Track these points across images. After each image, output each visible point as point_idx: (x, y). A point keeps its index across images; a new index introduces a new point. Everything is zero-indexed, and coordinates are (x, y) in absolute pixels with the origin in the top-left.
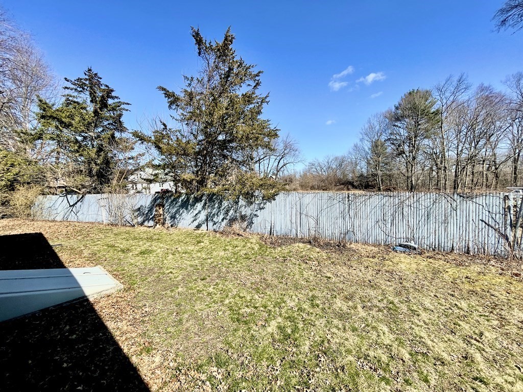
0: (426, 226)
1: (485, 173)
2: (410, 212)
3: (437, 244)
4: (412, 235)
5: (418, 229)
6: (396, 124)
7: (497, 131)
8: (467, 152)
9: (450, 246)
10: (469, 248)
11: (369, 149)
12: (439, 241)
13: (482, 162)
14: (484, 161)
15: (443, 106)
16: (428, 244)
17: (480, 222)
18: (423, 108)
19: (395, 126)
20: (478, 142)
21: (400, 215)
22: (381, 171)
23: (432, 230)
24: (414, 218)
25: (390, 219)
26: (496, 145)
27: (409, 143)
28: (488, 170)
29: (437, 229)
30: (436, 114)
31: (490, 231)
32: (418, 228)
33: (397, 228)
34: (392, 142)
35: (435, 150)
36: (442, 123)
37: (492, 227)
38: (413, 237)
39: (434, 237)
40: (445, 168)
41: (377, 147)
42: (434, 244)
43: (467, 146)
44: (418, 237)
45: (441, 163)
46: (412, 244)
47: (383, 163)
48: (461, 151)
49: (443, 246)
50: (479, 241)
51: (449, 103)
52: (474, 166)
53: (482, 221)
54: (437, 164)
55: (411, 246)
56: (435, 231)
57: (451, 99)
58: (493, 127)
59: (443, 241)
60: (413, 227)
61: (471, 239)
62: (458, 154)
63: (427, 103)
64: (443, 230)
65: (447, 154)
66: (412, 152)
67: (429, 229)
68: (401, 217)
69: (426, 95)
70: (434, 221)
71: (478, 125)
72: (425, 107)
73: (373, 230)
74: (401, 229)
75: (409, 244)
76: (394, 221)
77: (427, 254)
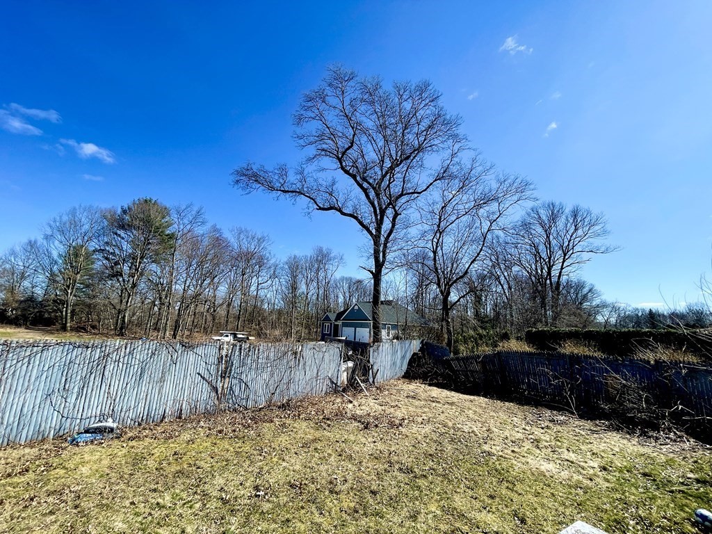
0: (136, 389)
1: (205, 314)
2: (115, 370)
3: (146, 414)
4: (111, 408)
5: (122, 397)
6: (119, 232)
7: (220, 274)
8: (192, 289)
9: (161, 412)
10: (181, 410)
11: (60, 256)
12: (148, 410)
13: (204, 302)
14: (206, 302)
15: (179, 232)
16: (134, 416)
17: (197, 375)
18: (157, 224)
19: (116, 234)
20: (204, 280)
21: (97, 378)
22: (75, 296)
23: (143, 395)
24: (119, 381)
25: (76, 387)
26: (217, 287)
27: (132, 264)
28: (208, 311)
29: (150, 391)
30: (171, 238)
31: (204, 385)
32: (123, 394)
33: (87, 400)
34: (106, 255)
35: (162, 280)
36: (175, 251)
37: (206, 381)
38: (113, 410)
39: (143, 405)
40: (170, 304)
41: (76, 255)
42: (141, 415)
43: (195, 283)
44: (120, 409)
45: (166, 298)
46: (110, 423)
47: (81, 284)
48: (188, 287)
49: (152, 415)
50: (192, 400)
51: (185, 231)
52: (197, 305)
53: (199, 374)
54: (160, 298)
55: (105, 428)
56: (147, 395)
57: (189, 227)
58: (217, 269)
59: (154, 408)
60: (116, 394)
61: (185, 399)
62: (184, 290)
63: (163, 221)
64: (157, 391)
65: (174, 287)
66: (133, 277)
67: (138, 395)
68: (98, 380)
69: (165, 212)
70: (148, 381)
71: (207, 263)
72: (160, 225)
73: (35, 413)
74: (94, 401)
75: (104, 424)
76: (85, 389)
77: (130, 434)
